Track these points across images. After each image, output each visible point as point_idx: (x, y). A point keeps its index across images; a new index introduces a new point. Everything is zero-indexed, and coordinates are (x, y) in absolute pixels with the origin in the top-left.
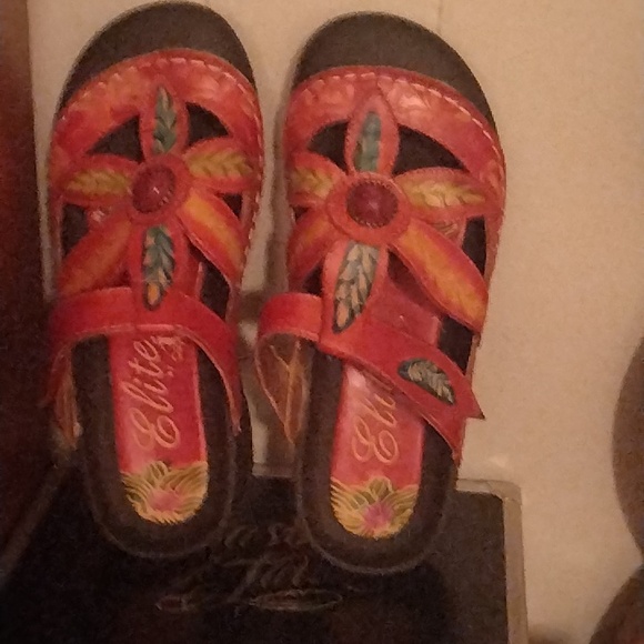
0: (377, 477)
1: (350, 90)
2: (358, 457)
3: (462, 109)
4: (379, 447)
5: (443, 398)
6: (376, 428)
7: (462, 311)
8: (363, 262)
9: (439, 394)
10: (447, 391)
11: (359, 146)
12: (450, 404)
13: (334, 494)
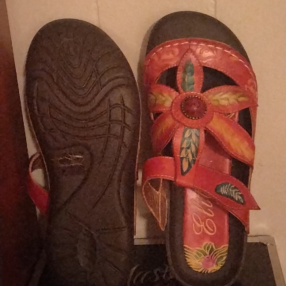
0: (206, 242)
1: (177, 51)
2: (197, 233)
3: (233, 55)
4: (206, 227)
5: (238, 201)
6: (204, 218)
7: (243, 157)
8: (193, 137)
9: (237, 199)
10: (240, 197)
11: (184, 79)
12: (242, 204)
13: (187, 253)
